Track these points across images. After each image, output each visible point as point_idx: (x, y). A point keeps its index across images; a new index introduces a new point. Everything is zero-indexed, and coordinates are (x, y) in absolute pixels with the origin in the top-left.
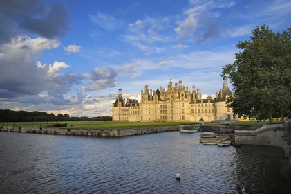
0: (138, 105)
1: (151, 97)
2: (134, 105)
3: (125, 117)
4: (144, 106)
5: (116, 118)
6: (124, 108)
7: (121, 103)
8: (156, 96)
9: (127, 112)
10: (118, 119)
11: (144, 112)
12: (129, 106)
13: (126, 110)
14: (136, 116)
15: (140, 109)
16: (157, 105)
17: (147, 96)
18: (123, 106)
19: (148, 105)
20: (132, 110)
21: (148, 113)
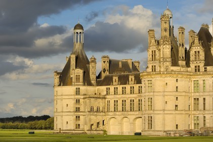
0: (138, 80)
1: (182, 53)
2: (124, 80)
3: (95, 119)
4: (159, 82)
5: (64, 123)
6: (91, 90)
7: (80, 72)
8: (198, 48)
9: (100, 104)
10: (72, 126)
11: (158, 103)
12: (108, 81)
13: (97, 97)
14: (132, 116)
15: (146, 94)
16: (200, 79)
17: (166, 50)
18: (87, 81)
19: (171, 81)
20: (120, 97)
21: (170, 106)
